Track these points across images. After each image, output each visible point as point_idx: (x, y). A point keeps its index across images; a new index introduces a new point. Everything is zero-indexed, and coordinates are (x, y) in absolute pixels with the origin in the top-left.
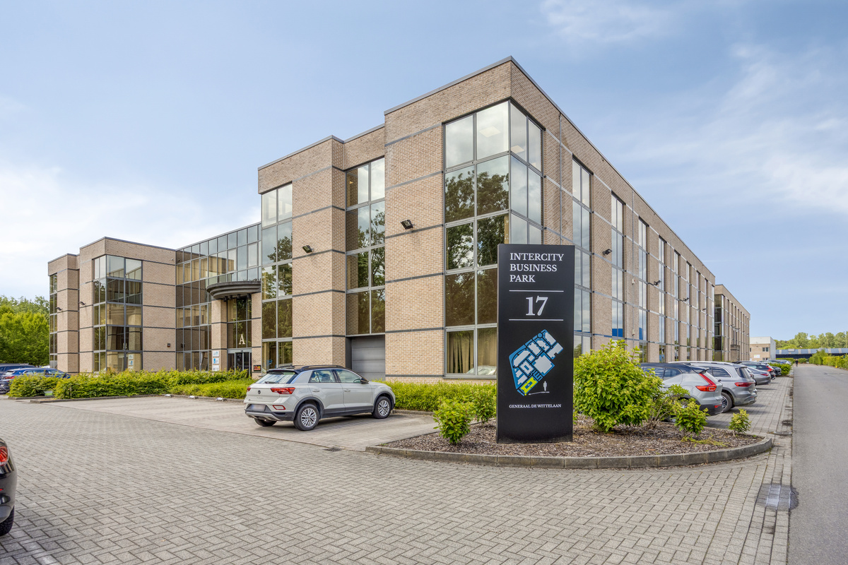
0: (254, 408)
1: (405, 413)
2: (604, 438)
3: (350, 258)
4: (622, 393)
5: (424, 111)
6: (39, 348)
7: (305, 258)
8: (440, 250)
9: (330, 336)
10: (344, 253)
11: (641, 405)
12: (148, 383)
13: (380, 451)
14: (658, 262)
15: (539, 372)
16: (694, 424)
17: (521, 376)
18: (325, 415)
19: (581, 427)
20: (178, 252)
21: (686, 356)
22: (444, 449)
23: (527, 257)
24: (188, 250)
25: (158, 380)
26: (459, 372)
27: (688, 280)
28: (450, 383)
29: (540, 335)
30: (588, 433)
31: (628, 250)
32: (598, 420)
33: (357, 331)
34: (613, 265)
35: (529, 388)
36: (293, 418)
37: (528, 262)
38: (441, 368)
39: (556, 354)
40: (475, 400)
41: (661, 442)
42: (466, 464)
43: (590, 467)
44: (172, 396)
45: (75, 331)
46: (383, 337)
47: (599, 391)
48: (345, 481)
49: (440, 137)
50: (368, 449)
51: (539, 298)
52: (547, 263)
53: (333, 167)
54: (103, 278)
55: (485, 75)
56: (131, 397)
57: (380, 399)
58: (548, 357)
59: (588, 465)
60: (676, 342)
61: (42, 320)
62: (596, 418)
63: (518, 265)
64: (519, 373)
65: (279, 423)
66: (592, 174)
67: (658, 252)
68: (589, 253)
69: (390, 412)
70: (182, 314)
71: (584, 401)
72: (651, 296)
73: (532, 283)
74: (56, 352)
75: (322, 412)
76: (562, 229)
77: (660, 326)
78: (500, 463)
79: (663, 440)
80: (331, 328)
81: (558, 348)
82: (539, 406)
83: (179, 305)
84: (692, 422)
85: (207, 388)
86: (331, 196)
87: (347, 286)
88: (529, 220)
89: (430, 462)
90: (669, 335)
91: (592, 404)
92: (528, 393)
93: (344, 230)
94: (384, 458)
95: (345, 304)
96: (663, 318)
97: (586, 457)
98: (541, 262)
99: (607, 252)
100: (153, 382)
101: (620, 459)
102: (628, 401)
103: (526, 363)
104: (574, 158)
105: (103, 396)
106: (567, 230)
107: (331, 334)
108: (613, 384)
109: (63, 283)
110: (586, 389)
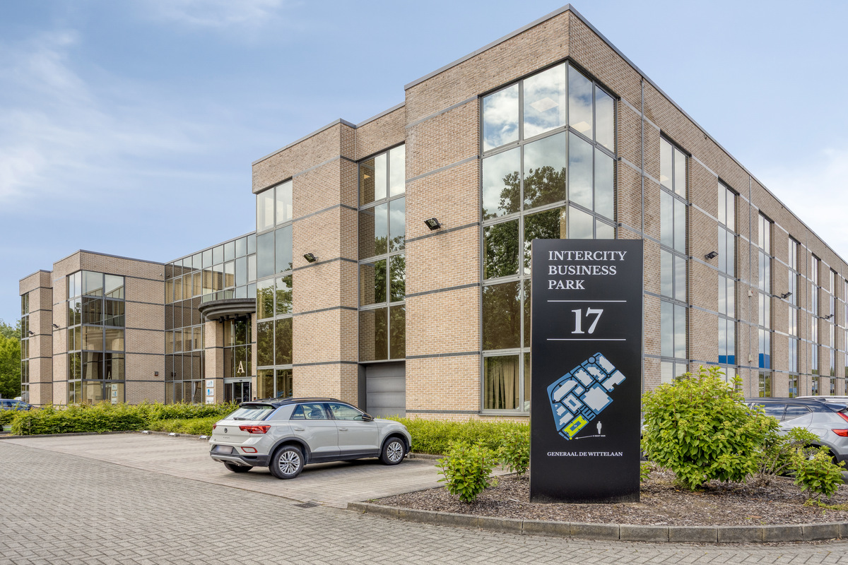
0: (220, 450)
1: (426, 458)
2: (688, 499)
3: (364, 268)
4: (715, 438)
5: (456, 82)
6: (15, 377)
7: (308, 269)
8: (476, 255)
9: (337, 362)
10: (356, 262)
11: (744, 454)
12: (123, 417)
13: (366, 509)
14: (787, 269)
15: (590, 409)
16: (823, 482)
17: (564, 414)
18: (311, 461)
19: (658, 481)
20: (167, 266)
21: (829, 389)
22: (452, 508)
23: (573, 256)
24: (179, 264)
25: (135, 414)
26: (500, 407)
27: (832, 291)
28: (484, 421)
29: (592, 360)
30: (666, 490)
31: (743, 253)
32: (680, 474)
33: (374, 356)
34: (719, 273)
35: (576, 431)
36: (268, 463)
37: (574, 263)
38: (476, 402)
39: (615, 385)
40: (508, 444)
41: (772, 505)
42: (478, 531)
43: (658, 539)
44: (150, 433)
45: (47, 358)
46: (404, 363)
47: (681, 435)
48: (298, 550)
49: (475, 114)
50: (350, 506)
51: (590, 311)
52: (602, 263)
53: (341, 157)
54: (78, 297)
55: (534, 31)
56: (102, 433)
57: (389, 441)
58: (604, 388)
59: (655, 536)
60: (813, 372)
61: (15, 345)
62: (677, 471)
63: (560, 267)
64: (561, 410)
65: (255, 469)
66: (690, 155)
67: (787, 256)
68: (686, 257)
69: (404, 456)
70: (172, 338)
71: (660, 448)
72: (777, 311)
73: (580, 290)
74: (28, 381)
75: (307, 456)
76: (644, 226)
77: (790, 352)
78: (526, 530)
79: (776, 504)
80: (339, 353)
81: (618, 378)
82: (591, 454)
83: (168, 328)
84: (821, 479)
85: (190, 424)
86: (339, 193)
87: (360, 302)
88: (596, 214)
89: (428, 526)
90: (803, 362)
91: (671, 453)
92: (574, 437)
93: (356, 234)
94: (368, 519)
95: (357, 324)
96: (795, 341)
97: (652, 526)
98: (594, 263)
99: (711, 256)
100: (129, 416)
101: (703, 530)
102: (724, 450)
103: (571, 397)
104: (663, 134)
105: (68, 432)
106: (653, 227)
107: (339, 360)
108: (700, 426)
109: (35, 303)
110: (662, 432)
